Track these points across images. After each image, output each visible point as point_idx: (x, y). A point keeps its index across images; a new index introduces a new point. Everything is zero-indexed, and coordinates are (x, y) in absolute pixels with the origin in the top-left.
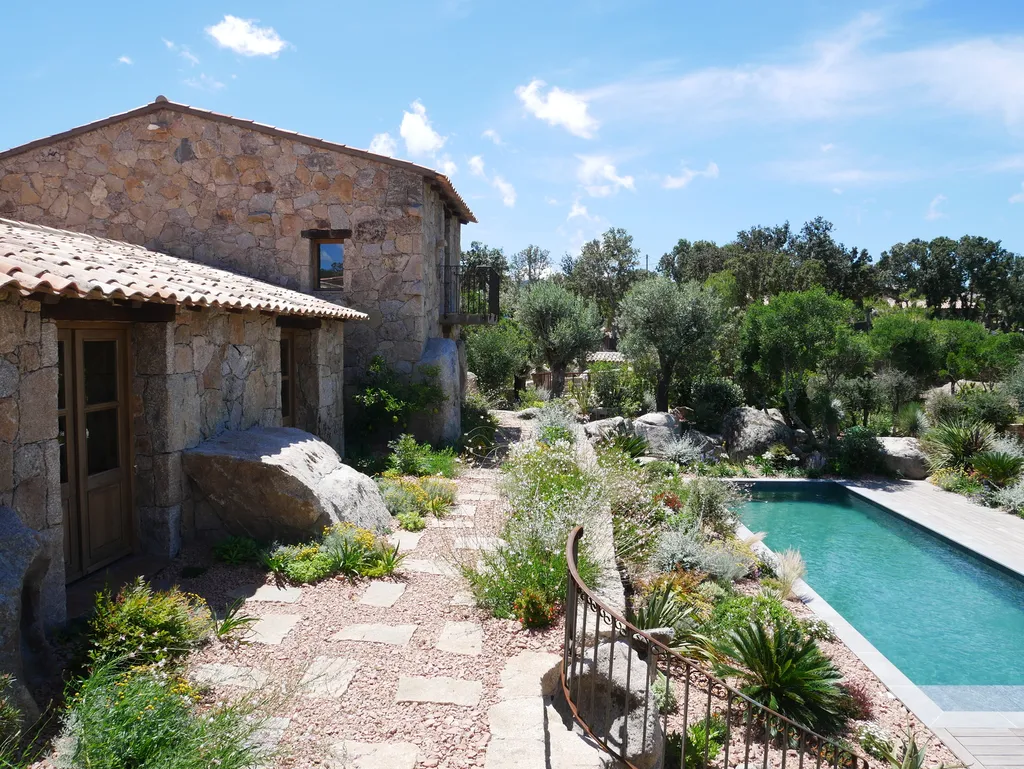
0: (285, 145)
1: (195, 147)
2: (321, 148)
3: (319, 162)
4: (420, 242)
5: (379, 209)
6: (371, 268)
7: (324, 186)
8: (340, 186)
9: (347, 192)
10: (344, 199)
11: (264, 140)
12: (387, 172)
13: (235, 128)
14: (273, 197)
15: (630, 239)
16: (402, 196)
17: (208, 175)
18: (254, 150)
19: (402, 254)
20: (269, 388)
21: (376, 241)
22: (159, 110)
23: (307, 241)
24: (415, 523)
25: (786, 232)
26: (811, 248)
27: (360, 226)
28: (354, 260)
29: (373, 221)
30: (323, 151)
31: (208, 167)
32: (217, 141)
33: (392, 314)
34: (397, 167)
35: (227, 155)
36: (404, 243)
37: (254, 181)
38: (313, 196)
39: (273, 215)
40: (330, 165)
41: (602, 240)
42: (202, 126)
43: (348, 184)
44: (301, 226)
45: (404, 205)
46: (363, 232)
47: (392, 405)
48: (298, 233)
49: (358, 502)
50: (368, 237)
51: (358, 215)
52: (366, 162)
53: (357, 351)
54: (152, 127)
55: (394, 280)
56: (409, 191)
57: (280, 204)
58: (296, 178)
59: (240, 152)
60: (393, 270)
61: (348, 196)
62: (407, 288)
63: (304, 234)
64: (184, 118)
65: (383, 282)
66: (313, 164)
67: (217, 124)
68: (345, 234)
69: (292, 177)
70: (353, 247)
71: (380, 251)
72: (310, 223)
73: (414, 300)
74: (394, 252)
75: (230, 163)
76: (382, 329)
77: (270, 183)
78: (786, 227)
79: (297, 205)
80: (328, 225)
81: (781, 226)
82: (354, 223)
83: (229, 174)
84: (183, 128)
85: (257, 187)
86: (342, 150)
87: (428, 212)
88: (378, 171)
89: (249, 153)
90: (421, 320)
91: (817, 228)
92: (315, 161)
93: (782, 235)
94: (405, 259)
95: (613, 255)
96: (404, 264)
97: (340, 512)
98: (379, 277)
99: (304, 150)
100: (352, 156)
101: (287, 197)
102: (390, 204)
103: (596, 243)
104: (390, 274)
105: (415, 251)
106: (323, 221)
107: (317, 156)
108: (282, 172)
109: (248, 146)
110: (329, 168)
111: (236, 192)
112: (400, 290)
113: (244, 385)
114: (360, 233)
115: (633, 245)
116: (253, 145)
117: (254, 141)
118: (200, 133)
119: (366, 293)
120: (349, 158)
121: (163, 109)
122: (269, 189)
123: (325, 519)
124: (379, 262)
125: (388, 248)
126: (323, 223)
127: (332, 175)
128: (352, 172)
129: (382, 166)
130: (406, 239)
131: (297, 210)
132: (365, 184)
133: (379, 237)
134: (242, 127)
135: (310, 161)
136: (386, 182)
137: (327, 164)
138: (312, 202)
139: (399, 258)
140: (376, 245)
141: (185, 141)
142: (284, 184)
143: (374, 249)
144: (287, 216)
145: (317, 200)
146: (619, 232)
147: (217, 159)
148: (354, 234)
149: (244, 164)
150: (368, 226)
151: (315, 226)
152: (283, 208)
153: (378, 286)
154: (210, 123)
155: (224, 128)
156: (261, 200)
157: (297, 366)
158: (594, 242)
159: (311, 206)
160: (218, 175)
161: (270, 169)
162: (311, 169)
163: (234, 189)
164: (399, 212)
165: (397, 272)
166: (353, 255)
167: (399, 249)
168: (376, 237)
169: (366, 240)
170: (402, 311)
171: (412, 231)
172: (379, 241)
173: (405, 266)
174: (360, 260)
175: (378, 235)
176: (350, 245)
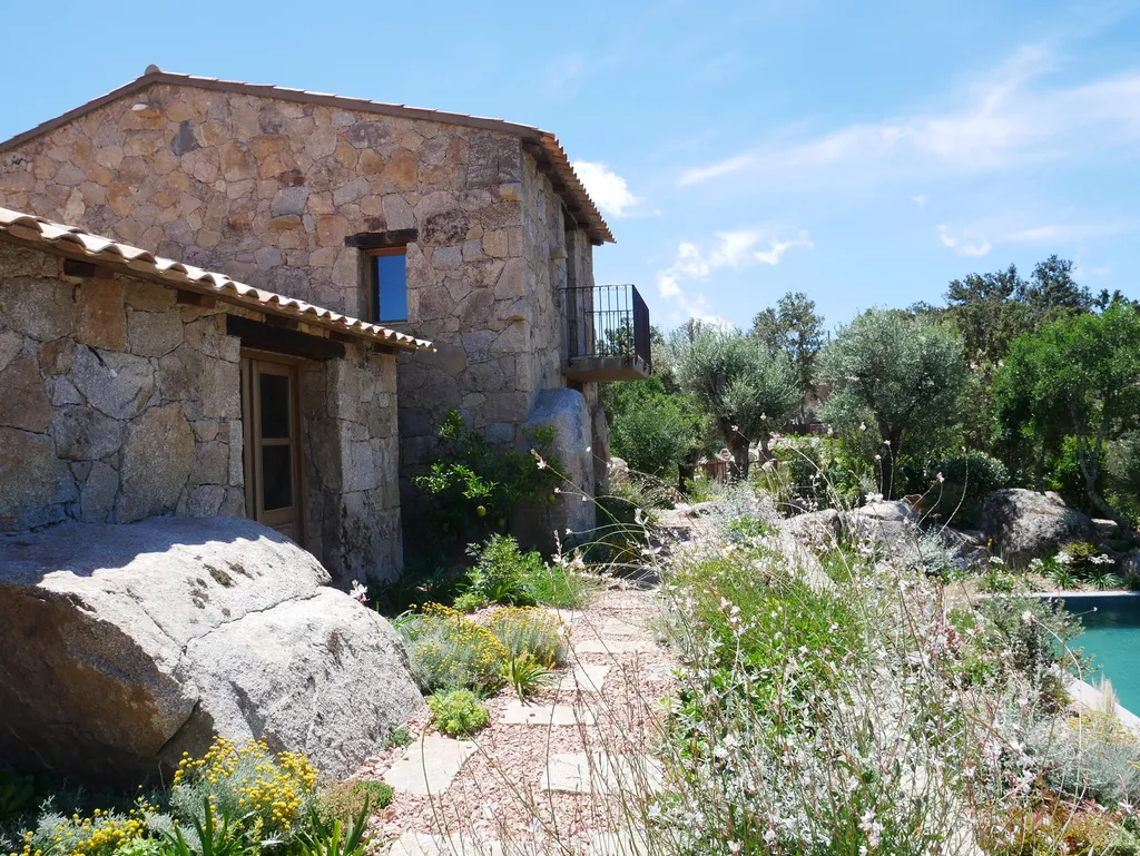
0: (320, 115)
1: (199, 132)
2: (371, 112)
3: (366, 132)
4: (519, 238)
5: (457, 193)
6: (447, 285)
7: (375, 168)
8: (399, 167)
9: (408, 175)
10: (405, 185)
11: (290, 112)
12: (467, 138)
13: (251, 99)
14: (305, 190)
15: (812, 305)
16: (489, 172)
17: (215, 170)
18: (276, 128)
19: (493, 259)
20: (207, 447)
21: (454, 240)
22: (151, 85)
23: (353, 251)
24: (462, 718)
25: (1012, 277)
26: (1048, 294)
27: (429, 221)
28: (421, 273)
29: (448, 213)
30: (373, 118)
31: (215, 158)
32: (228, 120)
33: (481, 351)
34: (481, 129)
35: (242, 138)
36: (496, 242)
37: (277, 172)
38: (360, 184)
39: (305, 217)
40: (384, 137)
41: (778, 309)
42: (207, 101)
43: (409, 162)
44: (344, 229)
45: (492, 184)
46: (434, 231)
47: (475, 489)
48: (340, 240)
49: (318, 678)
50: (442, 237)
51: (425, 206)
52: (435, 127)
54: (137, 107)
55: (482, 301)
56: (499, 164)
57: (314, 200)
58: (336, 161)
59: (259, 131)
60: (480, 284)
61: (410, 179)
62: (505, 311)
63: (349, 241)
64: (184, 93)
65: (465, 303)
66: (359, 139)
67: (226, 95)
68: (410, 235)
69: (331, 160)
70: (420, 255)
71: (460, 257)
72: (357, 224)
73: (513, 328)
74: (480, 256)
75: (245, 149)
76: (467, 377)
77: (299, 172)
78: (1013, 271)
79: (339, 199)
80: (383, 225)
81: (1004, 271)
82: (422, 218)
83: (244, 165)
84: (183, 107)
85: (282, 178)
86: (399, 112)
87: (529, 194)
88: (453, 137)
89: (271, 131)
90: (526, 358)
91: (1052, 269)
92: (362, 133)
93: (1007, 282)
94: (498, 265)
95: (792, 325)
96: (496, 272)
97: (254, 708)
98: (460, 295)
99: (345, 119)
100: (415, 119)
101: (325, 189)
102: (472, 185)
103: (770, 312)
104: (476, 291)
105: (513, 253)
106: (375, 219)
107: (366, 126)
108: (317, 154)
109: (270, 123)
110: (383, 141)
111: (254, 190)
113: (125, 431)
114: (430, 233)
116: (276, 121)
117: (277, 114)
118: (203, 112)
119: (441, 323)
120: (409, 124)
121: (155, 83)
122: (299, 181)
123: (197, 729)
124: (460, 273)
125: (471, 250)
126: (377, 222)
127: (386, 151)
128: (414, 143)
129: (460, 131)
130: (500, 235)
131: (338, 207)
132: (434, 159)
133: (457, 236)
134: (260, 97)
135: (355, 134)
136: (465, 153)
137: (380, 136)
138: (359, 191)
139: (488, 266)
140: (455, 248)
141: (185, 125)
142: (320, 172)
143: (448, 255)
144: (326, 217)
145: (365, 190)
146: (797, 297)
147: (227, 146)
148: (421, 235)
149: (263, 148)
150: (441, 221)
151: (364, 228)
152: (319, 206)
153: (459, 310)
154: (216, 96)
155: (237, 101)
156: (290, 197)
157: (305, 423)
158: (769, 311)
159: (358, 199)
160: (229, 166)
161: (299, 152)
162: (357, 145)
163: (250, 184)
164: (487, 196)
165: (486, 286)
166: (420, 266)
167: (488, 252)
168: (453, 236)
169: (438, 242)
170: (496, 346)
171: (507, 223)
172: (458, 241)
173: (499, 276)
174: (431, 273)
175: (456, 233)
176: (416, 252)
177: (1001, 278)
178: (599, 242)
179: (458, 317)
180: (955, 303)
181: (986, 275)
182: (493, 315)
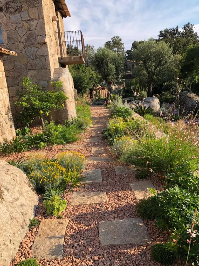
4: (42, 11)
6: (17, 29)
19: (33, 20)
21: (17, 12)
25: (177, 30)
27: (6, 4)
28: (6, 25)
33: (33, 55)
36: (34, 13)
41: (111, 41)
46: (9, 8)
50: (13, 10)
53: (17, 78)
55: (31, 36)
60: (29, 30)
62: (40, 40)
65: (25, 37)
70: (5, 17)
71: (21, 19)
73: (44, 46)
74: (28, 18)
76: (29, 65)
78: (177, 27)
81: (175, 28)
82: (3, 2)
91: (188, 27)
94: (36, 22)
95: (115, 46)
96: (35, 25)
98: (22, 34)
103: (109, 42)
104: (29, 32)
105: (40, 17)
112: (35, 41)
114: (7, 8)
115: (122, 42)
119: (16, 45)
124: (21, 25)
125: (25, 16)
130: (35, 10)
139: (32, 22)
140: (18, 16)
143: (16, 18)
146: (117, 37)
148: (4, 9)
150: (11, 3)
153: (23, 40)
165: (32, 30)
166: (5, 22)
167: (31, 16)
168: (17, 10)
169: (11, 12)
170: (38, 53)
171: (37, 5)
172: (19, 12)
173: (36, 26)
174: (10, 25)
175: (18, 9)
176: (3, 16)
177: (174, 30)
178: (65, 16)
179: (23, 42)
180: (161, 38)
181: (170, 29)
182: (36, 42)
